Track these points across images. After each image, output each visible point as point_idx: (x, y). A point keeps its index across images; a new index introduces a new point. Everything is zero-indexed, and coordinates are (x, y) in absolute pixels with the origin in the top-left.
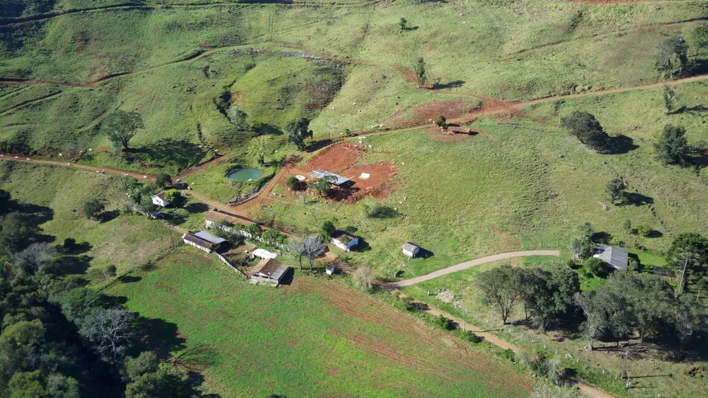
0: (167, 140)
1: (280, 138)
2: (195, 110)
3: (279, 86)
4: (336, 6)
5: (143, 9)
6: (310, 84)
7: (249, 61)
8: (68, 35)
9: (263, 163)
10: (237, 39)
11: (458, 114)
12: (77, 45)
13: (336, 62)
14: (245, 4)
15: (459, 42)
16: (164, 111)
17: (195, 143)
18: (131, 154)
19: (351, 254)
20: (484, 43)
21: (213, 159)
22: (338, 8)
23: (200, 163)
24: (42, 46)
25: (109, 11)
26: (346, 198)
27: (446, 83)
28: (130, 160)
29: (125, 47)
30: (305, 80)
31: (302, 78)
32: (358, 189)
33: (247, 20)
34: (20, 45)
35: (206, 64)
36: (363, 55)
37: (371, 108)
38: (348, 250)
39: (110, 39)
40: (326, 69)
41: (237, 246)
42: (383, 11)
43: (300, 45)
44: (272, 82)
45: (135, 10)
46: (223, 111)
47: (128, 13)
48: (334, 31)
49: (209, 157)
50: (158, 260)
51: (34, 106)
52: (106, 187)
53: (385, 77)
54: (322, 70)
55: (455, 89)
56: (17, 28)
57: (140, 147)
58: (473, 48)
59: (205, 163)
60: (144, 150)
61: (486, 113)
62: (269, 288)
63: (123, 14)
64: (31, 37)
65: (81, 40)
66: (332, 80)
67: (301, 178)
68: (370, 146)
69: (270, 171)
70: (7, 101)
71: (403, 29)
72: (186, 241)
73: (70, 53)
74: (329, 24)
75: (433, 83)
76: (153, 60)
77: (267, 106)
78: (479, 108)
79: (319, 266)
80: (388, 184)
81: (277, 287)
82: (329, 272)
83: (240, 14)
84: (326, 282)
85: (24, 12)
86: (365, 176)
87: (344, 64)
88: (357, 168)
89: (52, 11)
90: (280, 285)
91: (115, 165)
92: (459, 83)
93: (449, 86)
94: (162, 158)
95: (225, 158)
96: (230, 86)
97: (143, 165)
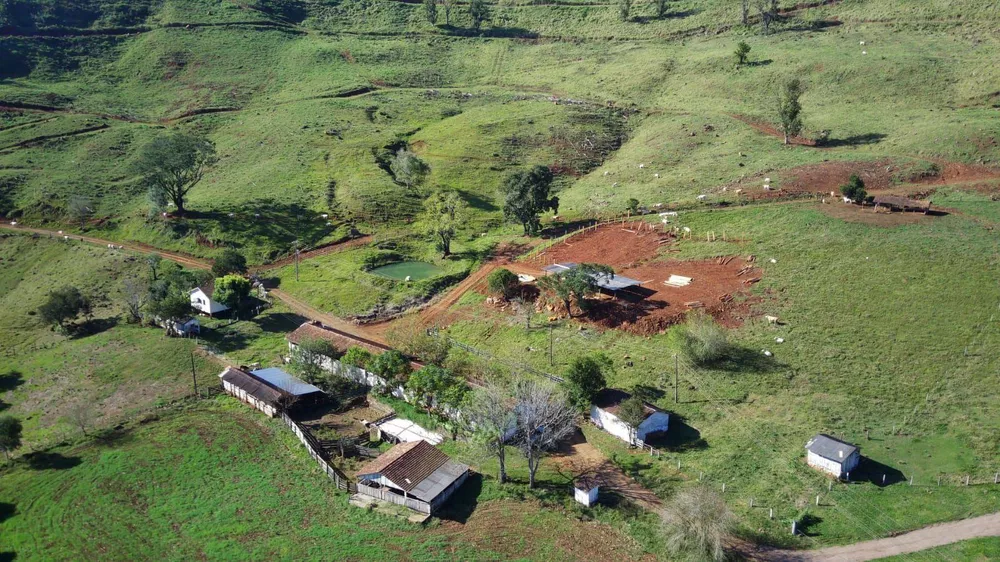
0: (266, 201)
1: (491, 215)
2: (332, 161)
3: (500, 135)
4: (614, 41)
5: (289, 32)
6: (559, 138)
7: (453, 106)
8: (155, 56)
9: (447, 252)
10: (437, 80)
11: (887, 182)
12: (166, 70)
13: (611, 109)
14: (459, 38)
15: (859, 80)
16: (276, 160)
17: (318, 210)
18: (184, 221)
19: (649, 455)
20: (913, 81)
21: (345, 240)
22: (616, 44)
23: (318, 244)
24: (110, 70)
25: (231, 28)
26: (632, 321)
27: (844, 138)
28: (181, 231)
29: (242, 77)
30: (551, 129)
31: (543, 127)
32: (662, 305)
33: (459, 56)
34: (75, 66)
35: (375, 104)
36: (664, 102)
37: (684, 172)
38: (640, 443)
39: (221, 64)
40: (592, 117)
41: (348, 409)
42: (700, 45)
43: (546, 88)
44: (488, 129)
45: (274, 32)
46: (385, 166)
47: (261, 33)
48: (607, 71)
49: (338, 235)
50: (143, 422)
51: (52, 144)
52: (116, 275)
53: (710, 128)
54: (584, 117)
55: (867, 147)
56: (76, 43)
57: (208, 210)
58: (891, 89)
59: (328, 245)
60: (214, 215)
61: (952, 184)
62: (401, 526)
63: (251, 34)
64: (95, 56)
65: (173, 64)
66: (601, 133)
67: (526, 278)
68: (687, 229)
69: (461, 266)
70: (11, 135)
71: (741, 63)
72: (227, 386)
73: (150, 82)
74: (601, 61)
75: (814, 137)
76: (284, 94)
77: (471, 164)
78: (932, 174)
79: (556, 479)
80: (739, 300)
81: (425, 523)
82: (583, 497)
83: (448, 48)
84: (571, 525)
85: (97, 22)
86: (678, 281)
87: (627, 113)
88: (658, 265)
89: (140, 26)
90: (436, 521)
91: (151, 238)
92: (873, 138)
93: (853, 141)
94: (244, 229)
95: (373, 239)
96: (409, 134)
97: (203, 241)
